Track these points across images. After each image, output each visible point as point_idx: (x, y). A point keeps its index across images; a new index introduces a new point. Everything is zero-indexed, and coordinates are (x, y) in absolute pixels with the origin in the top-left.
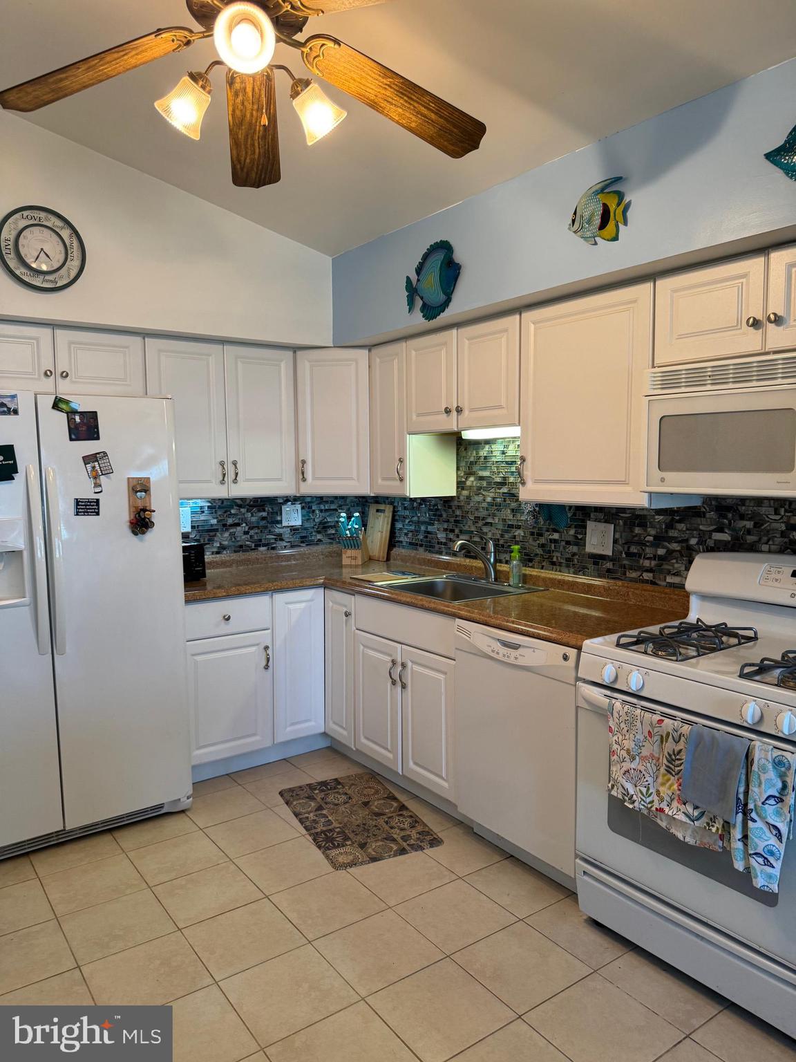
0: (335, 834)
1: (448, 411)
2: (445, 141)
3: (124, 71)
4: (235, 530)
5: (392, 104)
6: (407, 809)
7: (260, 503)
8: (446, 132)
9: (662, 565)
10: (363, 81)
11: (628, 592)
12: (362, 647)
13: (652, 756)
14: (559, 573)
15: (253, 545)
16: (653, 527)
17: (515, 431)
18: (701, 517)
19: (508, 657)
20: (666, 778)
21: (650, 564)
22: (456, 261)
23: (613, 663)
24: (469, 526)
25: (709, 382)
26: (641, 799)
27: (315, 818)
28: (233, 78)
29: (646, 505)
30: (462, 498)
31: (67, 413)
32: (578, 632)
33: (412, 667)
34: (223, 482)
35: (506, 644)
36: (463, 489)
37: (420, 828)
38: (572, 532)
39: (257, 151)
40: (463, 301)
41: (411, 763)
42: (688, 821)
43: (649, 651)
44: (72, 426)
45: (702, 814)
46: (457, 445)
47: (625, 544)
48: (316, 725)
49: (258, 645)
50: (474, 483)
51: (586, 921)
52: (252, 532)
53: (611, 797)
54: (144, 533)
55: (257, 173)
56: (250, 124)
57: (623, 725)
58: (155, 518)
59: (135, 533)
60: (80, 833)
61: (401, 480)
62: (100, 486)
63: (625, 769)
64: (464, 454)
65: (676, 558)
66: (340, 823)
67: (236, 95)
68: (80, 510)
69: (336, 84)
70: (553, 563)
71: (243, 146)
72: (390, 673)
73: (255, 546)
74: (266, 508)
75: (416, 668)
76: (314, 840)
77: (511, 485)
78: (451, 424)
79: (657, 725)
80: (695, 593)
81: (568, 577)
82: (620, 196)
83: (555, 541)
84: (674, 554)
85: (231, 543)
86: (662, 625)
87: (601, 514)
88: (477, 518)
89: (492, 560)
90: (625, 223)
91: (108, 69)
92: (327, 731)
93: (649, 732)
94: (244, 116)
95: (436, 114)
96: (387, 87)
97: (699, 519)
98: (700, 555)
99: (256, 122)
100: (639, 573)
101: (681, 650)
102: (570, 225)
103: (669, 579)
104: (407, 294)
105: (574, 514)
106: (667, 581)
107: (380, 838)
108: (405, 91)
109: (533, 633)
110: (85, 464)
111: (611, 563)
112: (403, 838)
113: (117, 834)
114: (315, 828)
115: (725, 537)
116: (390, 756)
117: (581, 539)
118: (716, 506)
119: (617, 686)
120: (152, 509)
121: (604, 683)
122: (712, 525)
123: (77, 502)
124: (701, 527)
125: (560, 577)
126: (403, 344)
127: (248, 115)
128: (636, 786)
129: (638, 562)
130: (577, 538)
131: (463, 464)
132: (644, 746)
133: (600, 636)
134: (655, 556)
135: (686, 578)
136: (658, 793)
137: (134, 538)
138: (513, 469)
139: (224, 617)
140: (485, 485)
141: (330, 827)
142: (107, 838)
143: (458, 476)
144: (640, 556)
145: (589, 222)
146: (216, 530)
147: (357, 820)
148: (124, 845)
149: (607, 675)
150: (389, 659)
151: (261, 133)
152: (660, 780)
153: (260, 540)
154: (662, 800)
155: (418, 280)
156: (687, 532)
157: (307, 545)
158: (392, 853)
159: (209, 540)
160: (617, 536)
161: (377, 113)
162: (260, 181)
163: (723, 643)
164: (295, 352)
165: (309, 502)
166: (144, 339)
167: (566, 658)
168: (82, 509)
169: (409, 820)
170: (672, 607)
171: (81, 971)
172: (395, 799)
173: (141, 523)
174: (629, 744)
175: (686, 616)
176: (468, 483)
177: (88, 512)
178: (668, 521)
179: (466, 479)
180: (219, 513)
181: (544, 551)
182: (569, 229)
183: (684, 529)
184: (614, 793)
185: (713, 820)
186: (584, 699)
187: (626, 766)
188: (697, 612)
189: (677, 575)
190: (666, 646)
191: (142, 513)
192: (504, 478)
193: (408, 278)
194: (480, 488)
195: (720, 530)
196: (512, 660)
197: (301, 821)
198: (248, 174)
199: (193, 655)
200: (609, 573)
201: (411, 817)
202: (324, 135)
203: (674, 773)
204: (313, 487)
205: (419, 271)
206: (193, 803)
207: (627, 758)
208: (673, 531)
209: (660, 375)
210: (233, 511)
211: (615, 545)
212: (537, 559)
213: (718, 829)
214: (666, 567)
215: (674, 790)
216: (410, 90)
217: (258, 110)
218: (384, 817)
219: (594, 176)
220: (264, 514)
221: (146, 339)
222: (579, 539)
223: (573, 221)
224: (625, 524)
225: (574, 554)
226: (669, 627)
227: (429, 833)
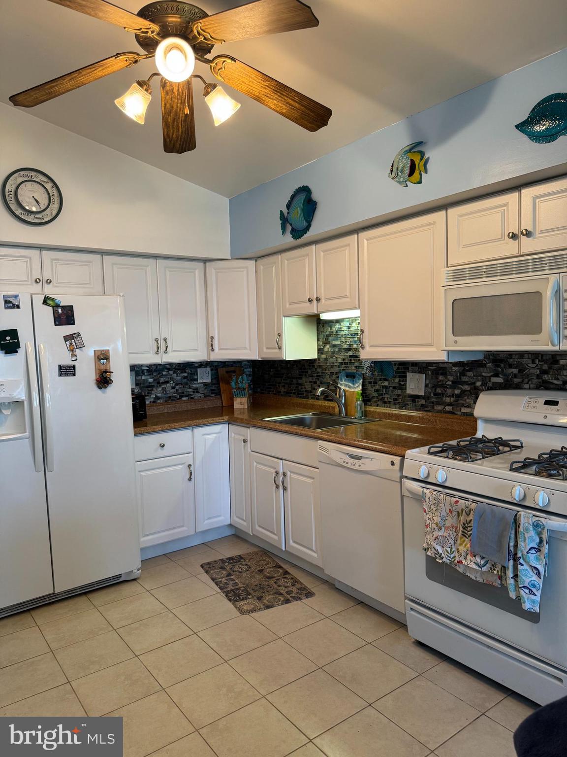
0: (241, 591)
1: (310, 300)
2: (306, 121)
3: (94, 80)
4: (165, 386)
5: (269, 98)
6: (289, 573)
7: (182, 367)
8: (305, 115)
9: (458, 400)
10: (251, 84)
11: (436, 420)
12: (255, 464)
13: (453, 526)
14: (389, 409)
15: (178, 396)
16: (451, 374)
17: (356, 313)
18: (483, 367)
19: (354, 465)
20: (462, 540)
21: (450, 400)
22: (314, 199)
23: (425, 465)
24: (327, 379)
25: (484, 276)
26: (447, 555)
27: (226, 581)
28: (165, 83)
29: (446, 360)
30: (321, 360)
31: (53, 307)
32: (403, 446)
33: (290, 475)
34: (157, 353)
35: (352, 457)
36: (322, 353)
37: (298, 586)
38: (397, 380)
39: (180, 129)
40: (320, 226)
41: (291, 542)
42: (478, 568)
43: (450, 456)
44: (56, 316)
45: (487, 562)
46: (317, 324)
47: (433, 387)
48: (224, 519)
49: (183, 464)
50: (330, 349)
51: (413, 642)
52: (177, 387)
53: (427, 556)
54: (106, 387)
55: (180, 144)
56: (176, 112)
57: (432, 507)
58: (113, 377)
59: (100, 388)
60: (64, 596)
61: (280, 348)
62: (76, 356)
63: (435, 536)
64: (322, 330)
65: (468, 396)
66: (244, 584)
67: (167, 94)
68: (63, 373)
69: (233, 86)
70: (385, 402)
71: (171, 127)
72: (274, 480)
73: (180, 397)
74: (187, 371)
75: (293, 476)
76: (226, 596)
77: (355, 350)
78: (313, 309)
79: (455, 505)
80: (481, 418)
81: (396, 411)
82: (422, 154)
83: (386, 387)
84: (466, 393)
85: (163, 395)
86: (459, 440)
87: (416, 368)
88: (332, 373)
89: (343, 401)
90: (426, 172)
91: (83, 79)
92: (232, 524)
93: (450, 510)
94: (172, 107)
95: (299, 104)
96: (266, 87)
97: (482, 369)
98: (483, 392)
99: (180, 111)
100: (443, 407)
101: (471, 455)
102: (389, 174)
103: (463, 410)
104: (281, 222)
105: (398, 368)
106: (462, 411)
107: (271, 593)
108: (279, 89)
109: (372, 448)
110: (65, 341)
111: (424, 401)
112: (287, 593)
113: (90, 596)
114: (226, 588)
115: (499, 380)
116: (276, 537)
117: (403, 385)
118: (493, 359)
119: (429, 480)
120: (111, 371)
121: (421, 479)
122: (491, 372)
123: (60, 367)
124: (483, 374)
125: (390, 412)
126: (279, 256)
127: (175, 107)
128: (443, 547)
129: (442, 399)
130: (400, 384)
131: (321, 336)
132: (447, 520)
133: (416, 448)
134: (453, 395)
135: (474, 409)
136: (458, 550)
137: (99, 391)
138: (356, 339)
139: (160, 445)
140: (337, 351)
141: (237, 587)
142: (83, 599)
143: (318, 345)
144: (443, 395)
145: (402, 171)
146: (153, 386)
147: (255, 581)
148: (95, 603)
149: (422, 473)
150: (274, 470)
151: (183, 118)
152: (459, 542)
153: (183, 393)
154: (460, 555)
155: (288, 213)
156: (474, 378)
157: (215, 395)
158: (280, 602)
159: (148, 393)
160: (427, 382)
161: (260, 104)
162: (182, 150)
163: (499, 450)
164: (205, 263)
165: (216, 366)
166: (102, 256)
167: (393, 464)
168: (63, 372)
169: (291, 581)
170: (466, 429)
171: (71, 685)
172: (280, 567)
173: (104, 381)
174: (437, 519)
175: (475, 434)
176: (326, 349)
177: (68, 374)
178: (461, 371)
179: (324, 347)
180: (154, 374)
181: (378, 394)
182: (389, 176)
183: (472, 376)
184: (429, 553)
185: (494, 565)
186: (408, 490)
187: (436, 534)
188: (483, 431)
189: (469, 407)
190: (462, 453)
191: (104, 374)
192: (350, 345)
193: (281, 211)
194: (333, 353)
195: (496, 375)
196: (357, 467)
197: (217, 584)
198: (174, 146)
199: (140, 471)
200: (422, 408)
201: (292, 578)
202: (226, 119)
203: (467, 536)
204: (220, 355)
205: (289, 206)
206: (141, 574)
207: (436, 529)
208: (464, 377)
209: (452, 272)
210: (164, 373)
211: (427, 388)
212: (374, 400)
213: (498, 571)
214: (461, 402)
215: (468, 547)
216: (281, 89)
217: (181, 103)
218: (274, 579)
219: (404, 141)
220: (186, 375)
221: (104, 256)
222: (402, 385)
223: (392, 171)
224: (432, 373)
225: (399, 396)
226: (463, 441)
227: (305, 589)
